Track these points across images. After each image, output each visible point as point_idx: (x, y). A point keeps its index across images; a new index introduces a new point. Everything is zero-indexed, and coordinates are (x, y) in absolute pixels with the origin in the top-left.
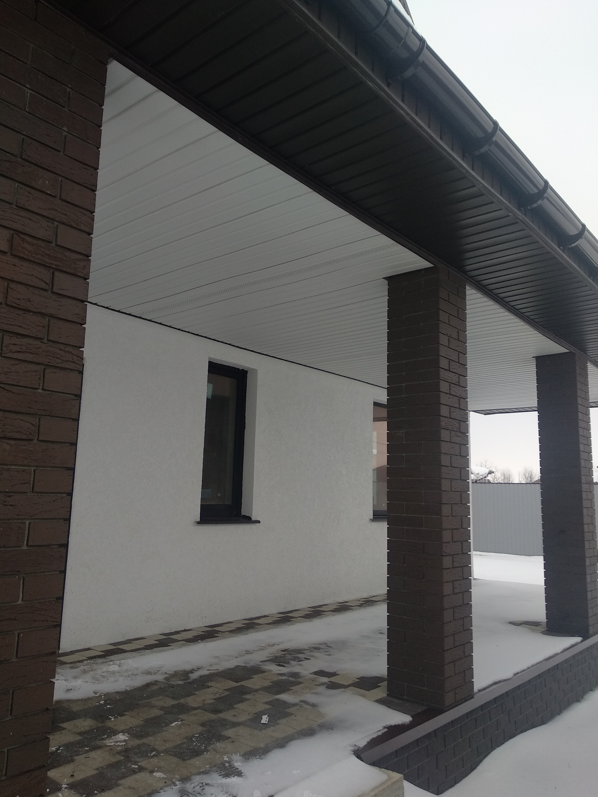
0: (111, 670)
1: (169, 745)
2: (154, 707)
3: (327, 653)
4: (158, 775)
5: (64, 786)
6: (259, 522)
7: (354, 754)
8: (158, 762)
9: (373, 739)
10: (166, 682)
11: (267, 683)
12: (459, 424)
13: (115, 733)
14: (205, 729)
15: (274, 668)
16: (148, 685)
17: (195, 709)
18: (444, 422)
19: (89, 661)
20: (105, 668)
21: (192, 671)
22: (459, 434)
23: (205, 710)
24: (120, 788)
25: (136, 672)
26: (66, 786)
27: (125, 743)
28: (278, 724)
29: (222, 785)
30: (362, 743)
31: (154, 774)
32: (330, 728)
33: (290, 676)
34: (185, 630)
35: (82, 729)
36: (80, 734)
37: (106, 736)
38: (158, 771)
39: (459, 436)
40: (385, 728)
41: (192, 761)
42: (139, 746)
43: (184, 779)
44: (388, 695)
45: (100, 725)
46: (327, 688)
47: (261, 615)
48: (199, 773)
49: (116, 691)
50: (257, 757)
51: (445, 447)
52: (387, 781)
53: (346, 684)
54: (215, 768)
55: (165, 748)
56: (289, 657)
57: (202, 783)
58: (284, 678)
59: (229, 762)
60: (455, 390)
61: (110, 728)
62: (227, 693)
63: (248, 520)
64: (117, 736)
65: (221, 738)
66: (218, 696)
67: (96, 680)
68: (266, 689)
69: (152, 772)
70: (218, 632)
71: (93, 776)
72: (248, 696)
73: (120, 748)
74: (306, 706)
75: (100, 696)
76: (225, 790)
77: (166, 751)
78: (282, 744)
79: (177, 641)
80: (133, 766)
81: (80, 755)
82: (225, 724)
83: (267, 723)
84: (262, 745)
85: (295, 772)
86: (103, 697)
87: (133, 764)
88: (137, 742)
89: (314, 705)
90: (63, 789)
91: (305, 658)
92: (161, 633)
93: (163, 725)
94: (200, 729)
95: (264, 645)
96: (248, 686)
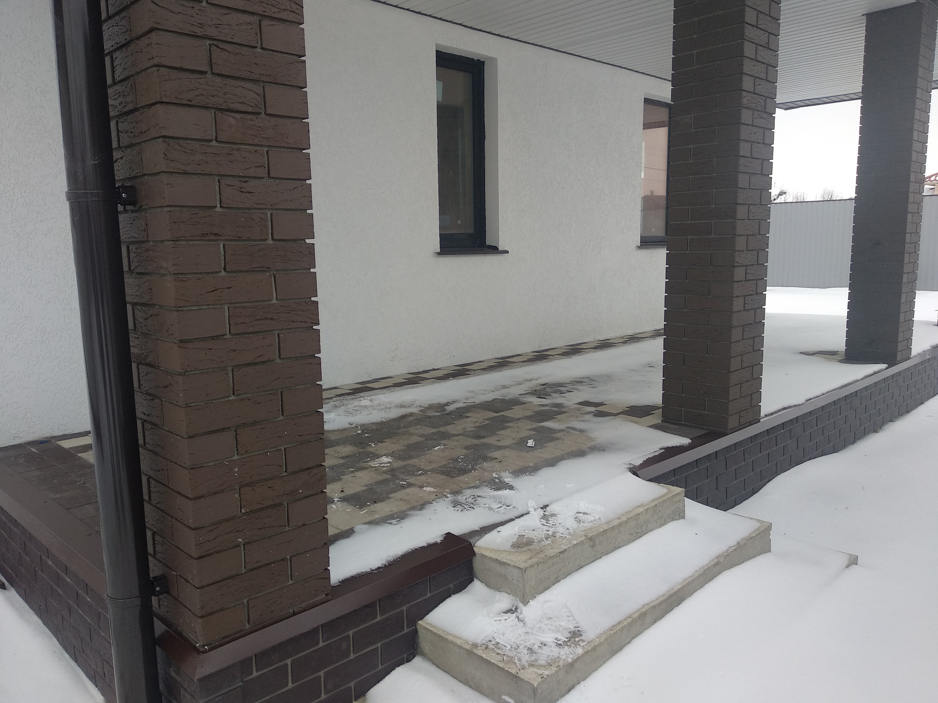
0: (363, 404)
1: (434, 466)
2: (413, 434)
3: (592, 386)
4: (428, 489)
5: (336, 499)
6: (507, 252)
7: (630, 471)
8: (426, 479)
9: (649, 458)
10: (422, 414)
11: (529, 413)
12: (765, 101)
13: (379, 456)
14: (468, 452)
15: (535, 400)
16: (403, 417)
17: (457, 435)
18: (746, 99)
19: (338, 398)
20: (356, 403)
21: (447, 404)
22: (764, 115)
23: (467, 436)
24: (392, 500)
25: (389, 406)
26: (338, 499)
27: (389, 465)
28: (546, 447)
29: (494, 497)
30: (638, 462)
31: (424, 489)
32: (602, 450)
33: (554, 407)
34: (434, 370)
35: (344, 454)
36: (343, 458)
37: (369, 459)
38: (427, 486)
39: (764, 118)
40: (661, 449)
41: (461, 478)
42: (404, 466)
43: (455, 492)
44: (662, 421)
45: (361, 450)
46: (594, 416)
47: (514, 354)
48: (470, 488)
49: (372, 422)
50: (527, 474)
51: (745, 132)
52: (666, 494)
53: (616, 412)
54: (485, 483)
55: (431, 468)
56: (549, 390)
57: (474, 496)
58: (546, 408)
59: (498, 478)
60: (763, 54)
61: (372, 453)
62: (487, 422)
63: (494, 250)
64: (381, 459)
65: (486, 459)
66: (478, 424)
67: (348, 413)
68: (529, 418)
69: (421, 487)
70: (469, 370)
71: (363, 491)
72: (510, 424)
73: (385, 468)
74: (574, 432)
75: (357, 427)
76: (498, 501)
77: (432, 470)
78: (552, 463)
79: (427, 379)
80: (401, 483)
81: (345, 475)
82: (489, 447)
83: (533, 446)
84: (531, 464)
85: (568, 486)
86: (359, 427)
87: (401, 481)
88: (401, 463)
89: (581, 431)
90: (336, 502)
91: (567, 391)
92: (408, 372)
93: (426, 449)
94: (464, 452)
95: (521, 381)
96: (509, 415)
